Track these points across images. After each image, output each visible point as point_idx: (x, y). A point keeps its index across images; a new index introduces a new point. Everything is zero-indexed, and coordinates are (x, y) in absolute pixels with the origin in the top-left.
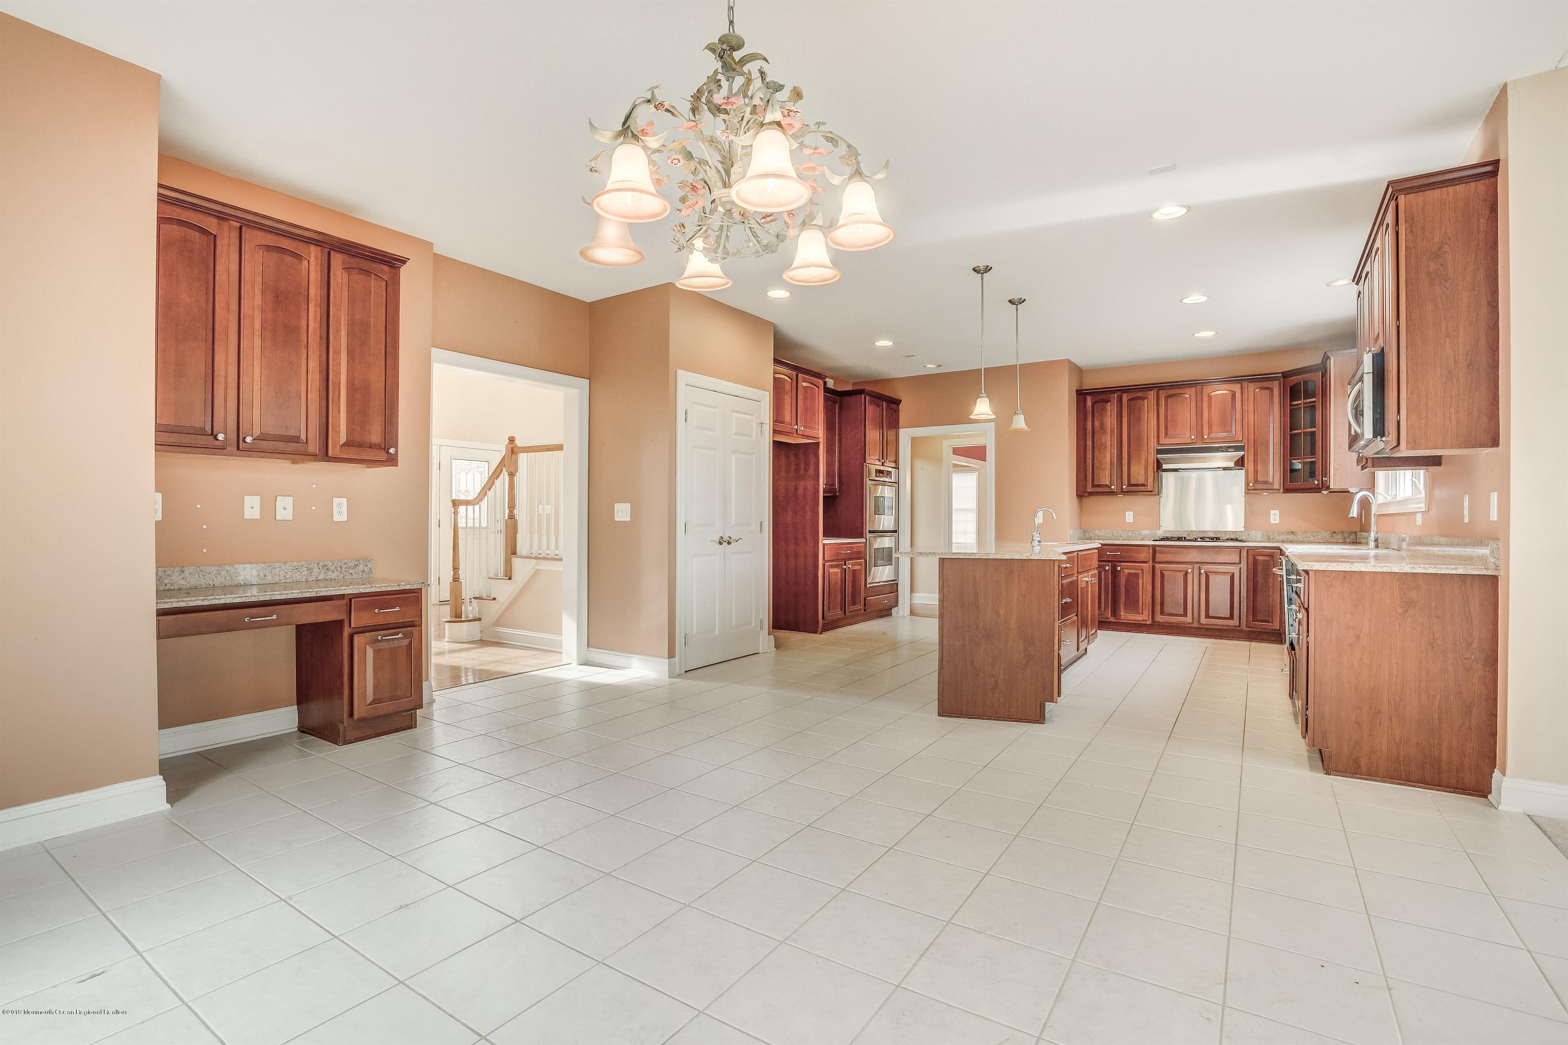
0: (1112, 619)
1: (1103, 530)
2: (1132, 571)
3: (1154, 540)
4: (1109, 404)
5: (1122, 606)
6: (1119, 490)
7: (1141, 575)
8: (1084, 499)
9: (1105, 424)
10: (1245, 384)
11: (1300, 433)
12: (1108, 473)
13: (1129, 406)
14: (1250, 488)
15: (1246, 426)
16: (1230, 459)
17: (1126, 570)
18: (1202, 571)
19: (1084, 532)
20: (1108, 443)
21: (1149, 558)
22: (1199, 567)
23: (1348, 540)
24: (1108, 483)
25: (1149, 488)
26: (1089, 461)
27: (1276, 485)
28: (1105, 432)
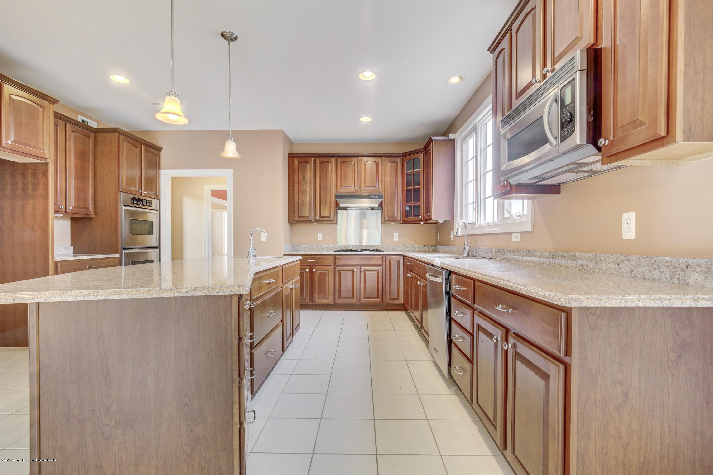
0: (310, 303)
1: (305, 245)
2: (322, 272)
3: (334, 252)
4: (308, 164)
5: (316, 294)
6: (314, 220)
7: (327, 275)
8: (293, 226)
9: (306, 177)
10: (383, 158)
11: (411, 189)
12: (307, 209)
13: (320, 167)
14: (385, 220)
15: (384, 183)
16: (375, 202)
17: (318, 271)
18: (362, 270)
19: (294, 247)
20: (308, 190)
21: (332, 262)
22: (360, 268)
23: (430, 250)
24: (307, 215)
25: (332, 219)
26: (296, 201)
27: (399, 218)
28: (306, 183)
